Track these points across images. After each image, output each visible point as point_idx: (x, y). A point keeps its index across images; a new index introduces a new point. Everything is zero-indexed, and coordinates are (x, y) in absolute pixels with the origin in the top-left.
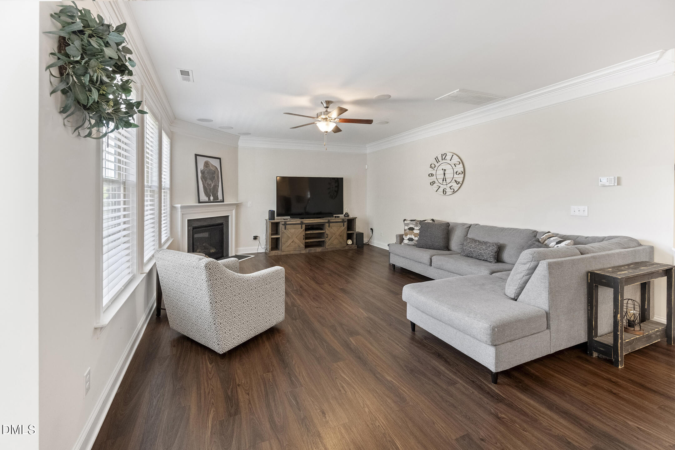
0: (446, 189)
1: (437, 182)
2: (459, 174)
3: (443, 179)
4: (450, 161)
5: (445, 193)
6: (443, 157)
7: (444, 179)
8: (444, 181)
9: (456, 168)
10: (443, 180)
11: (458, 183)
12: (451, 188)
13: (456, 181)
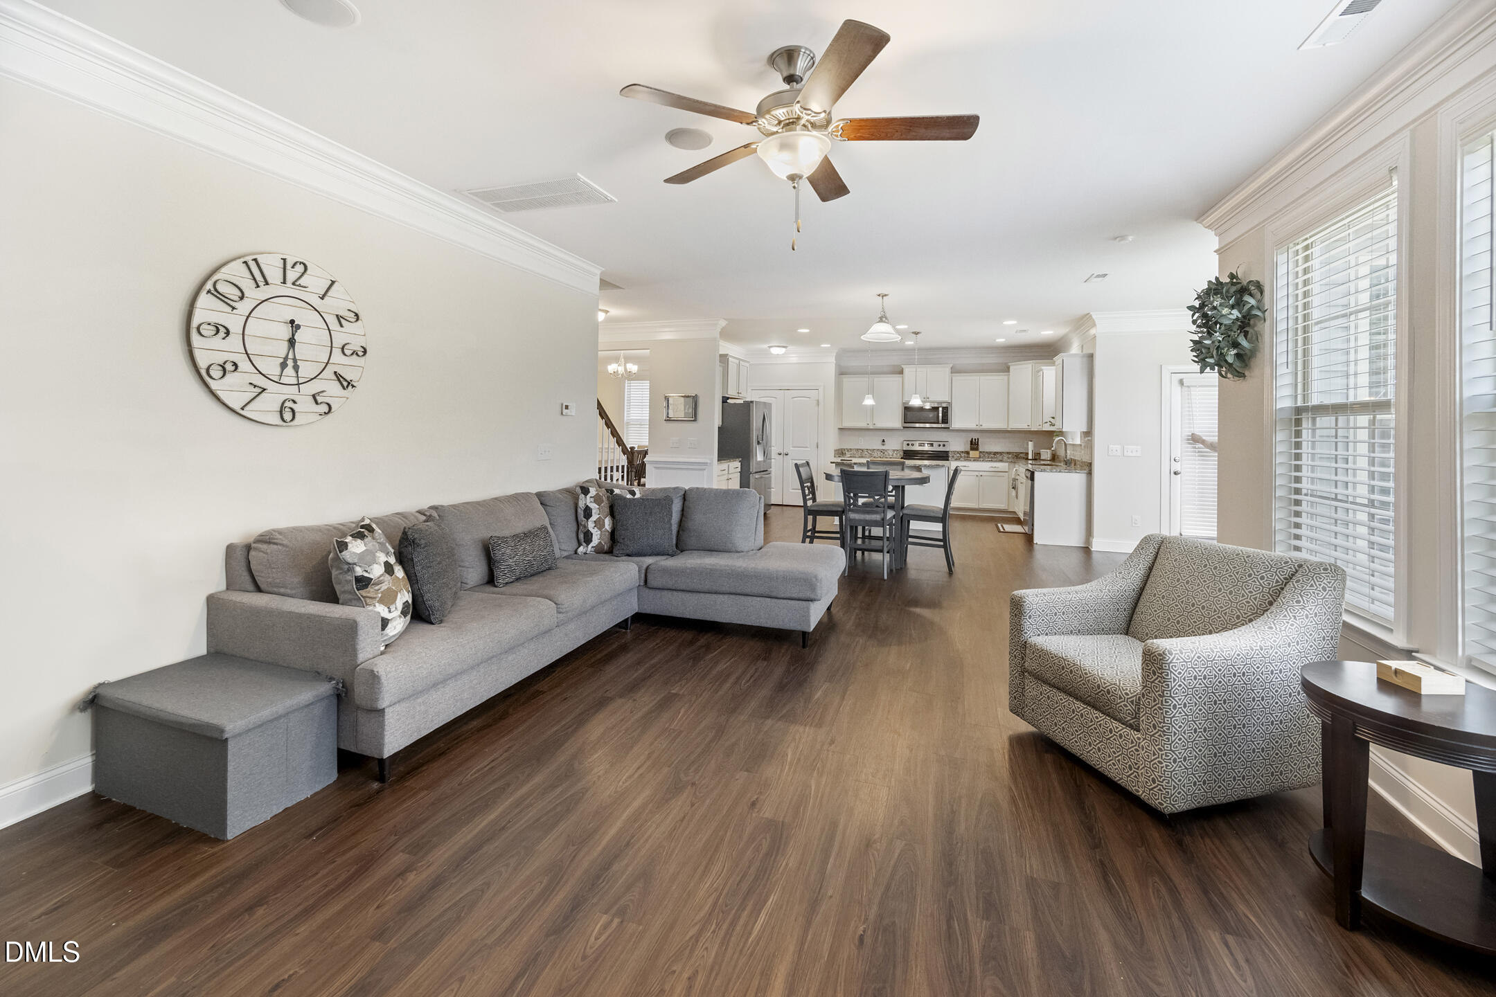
0: (294, 402)
1: (244, 365)
2: (352, 354)
3: (286, 358)
4: (322, 298)
5: (288, 416)
6: (292, 275)
7: (290, 363)
8: (289, 370)
9: (341, 329)
10: (284, 365)
11: (347, 387)
12: (319, 399)
13: (338, 377)
